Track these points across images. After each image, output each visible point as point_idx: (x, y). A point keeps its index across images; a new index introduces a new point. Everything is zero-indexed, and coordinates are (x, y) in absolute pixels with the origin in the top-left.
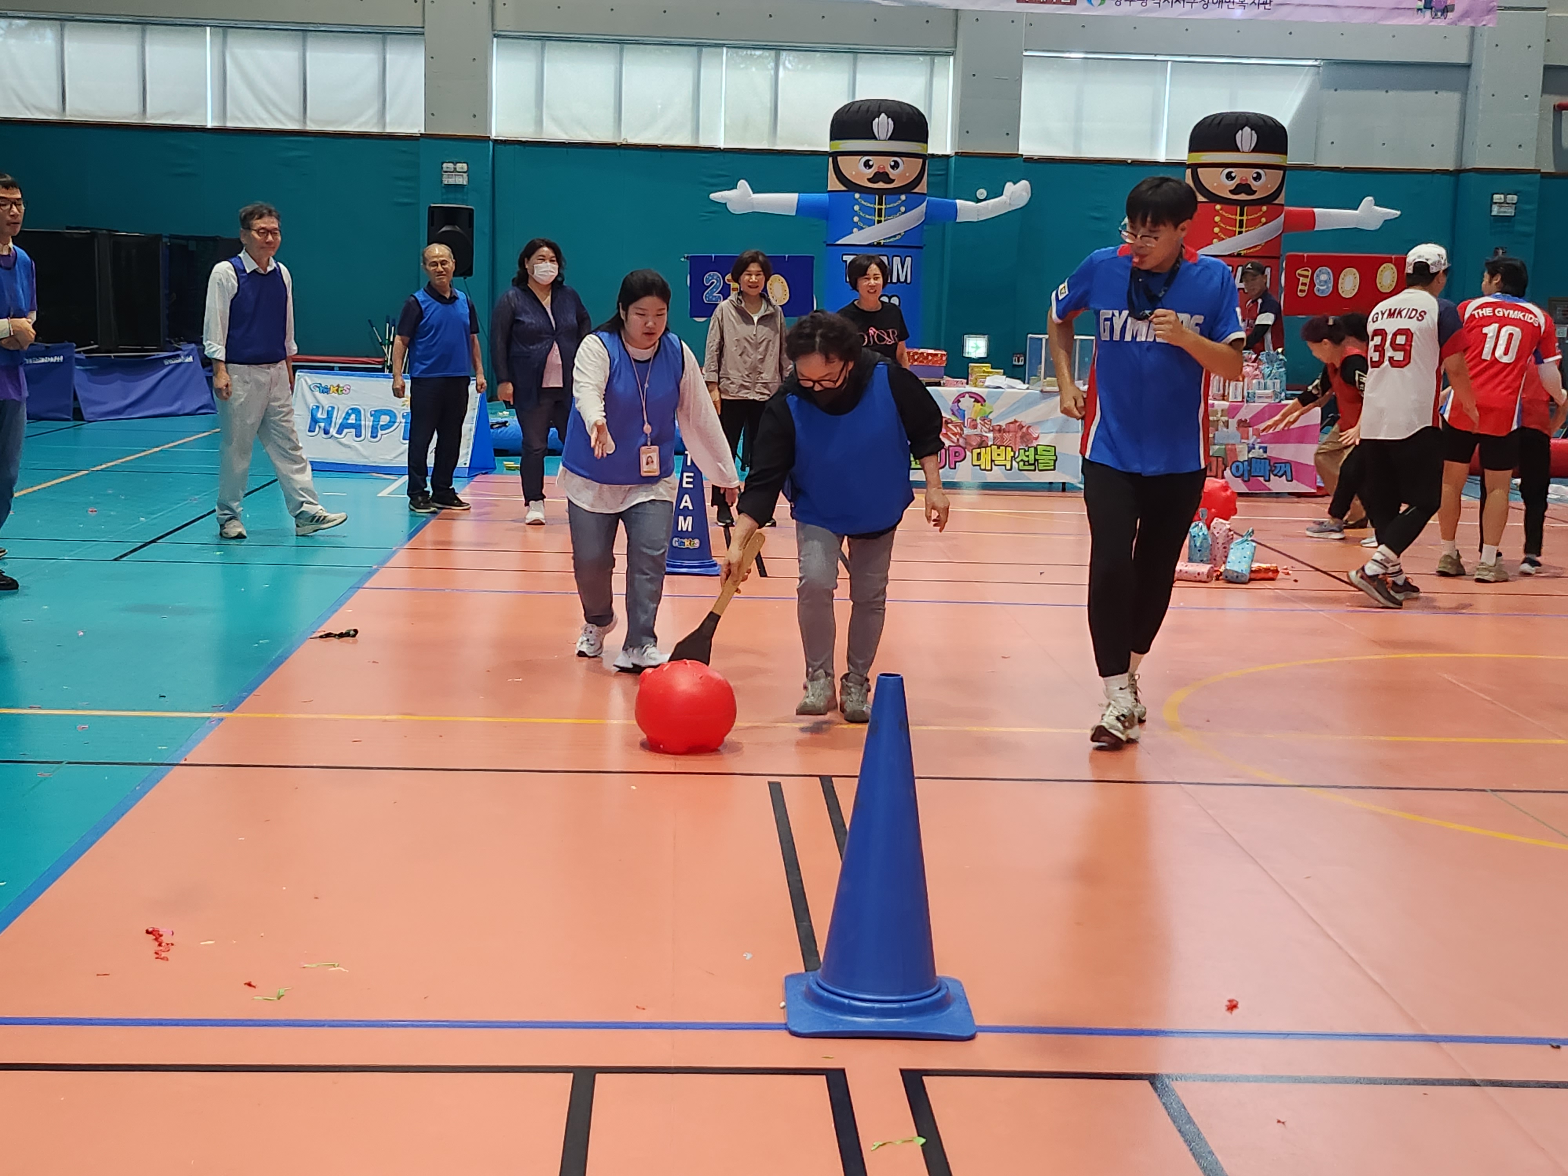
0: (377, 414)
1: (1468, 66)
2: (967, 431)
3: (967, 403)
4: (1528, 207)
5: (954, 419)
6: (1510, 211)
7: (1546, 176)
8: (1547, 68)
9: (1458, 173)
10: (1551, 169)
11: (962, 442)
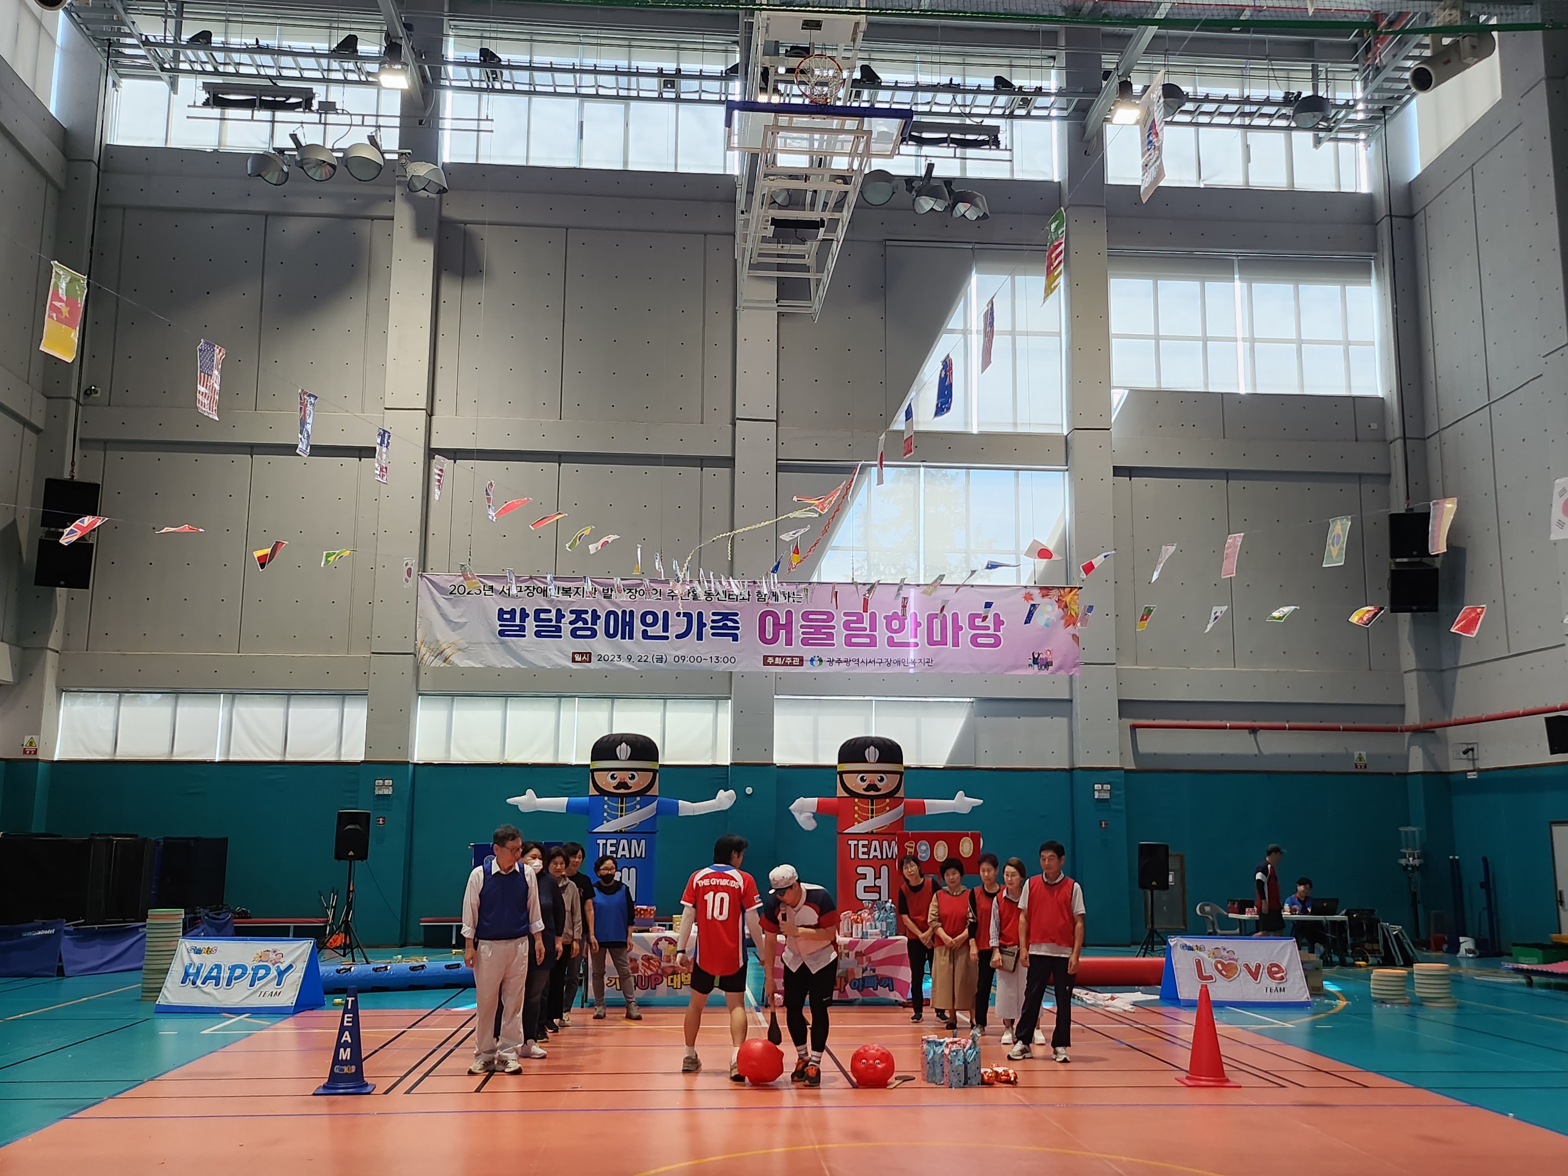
0: (233, 969)
1: (1070, 701)
2: (663, 964)
3: (663, 945)
4: (1118, 792)
5: (654, 956)
6: (1107, 796)
7: (1127, 771)
8: (1119, 701)
9: (1072, 770)
10: (1133, 767)
11: (660, 972)
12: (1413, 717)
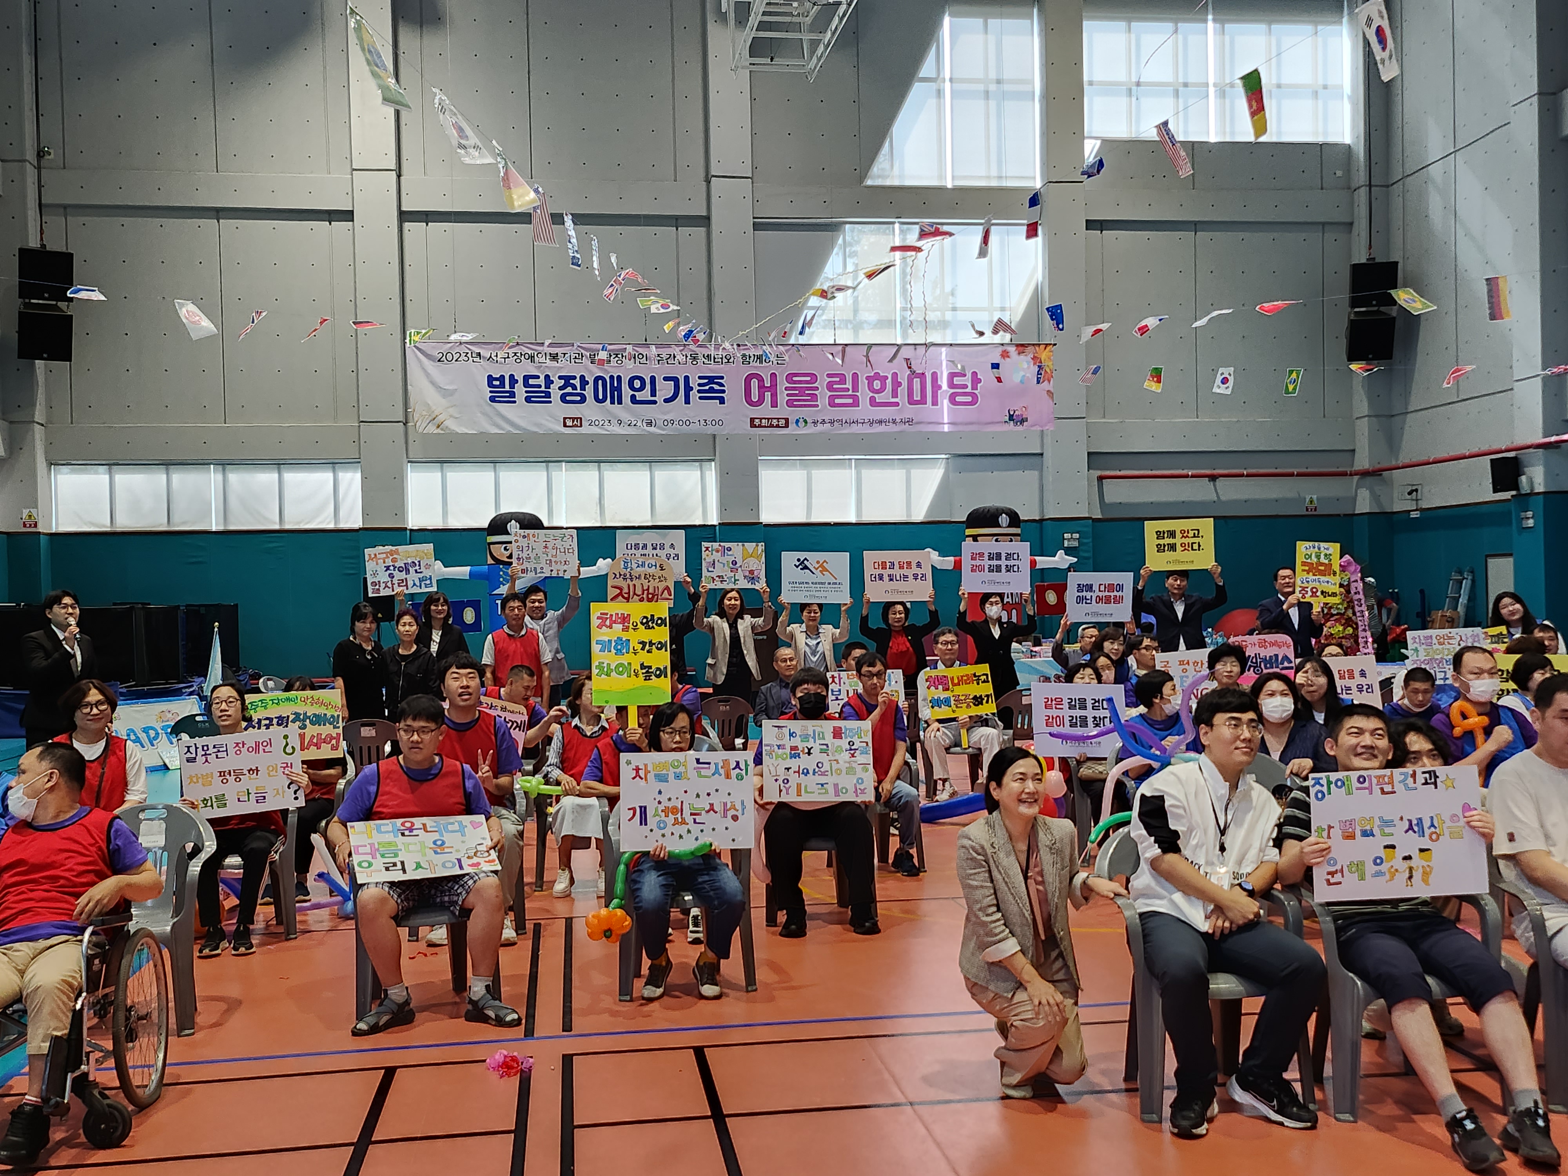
1: (1042, 454)
4: (1085, 541)
6: (1076, 544)
7: (1095, 520)
8: (1089, 454)
9: (1041, 521)
10: (1100, 517)
12: (1362, 462)
